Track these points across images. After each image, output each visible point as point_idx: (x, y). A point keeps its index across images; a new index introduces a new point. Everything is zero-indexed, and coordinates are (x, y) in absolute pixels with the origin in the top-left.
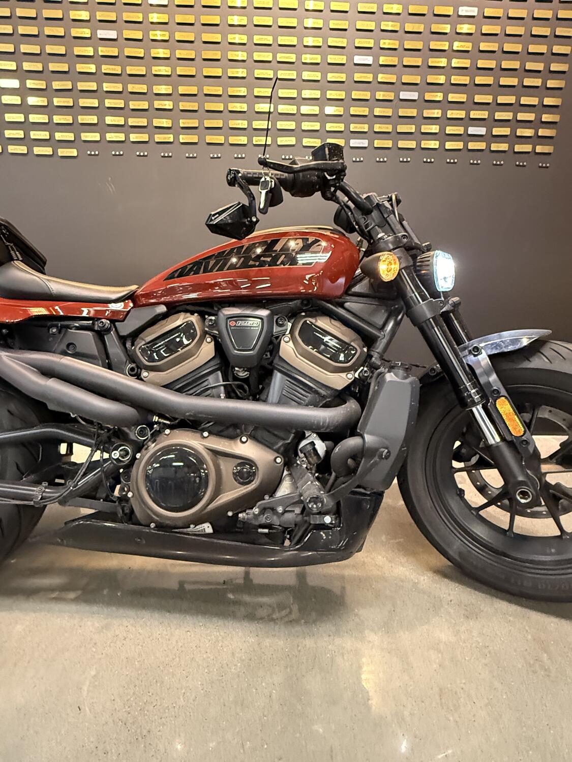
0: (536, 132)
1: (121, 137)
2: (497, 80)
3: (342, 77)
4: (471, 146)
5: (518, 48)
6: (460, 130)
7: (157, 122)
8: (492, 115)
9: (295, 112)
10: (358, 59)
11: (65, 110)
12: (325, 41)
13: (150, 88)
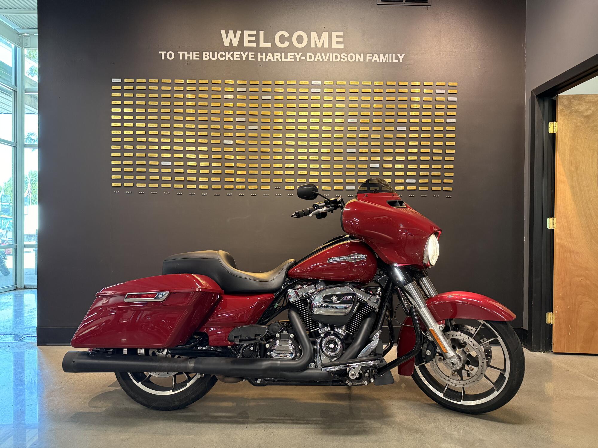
0: (442, 181)
1: (232, 187)
2: (419, 158)
3: (341, 158)
4: (408, 188)
5: (428, 143)
6: (402, 181)
7: (249, 180)
8: (418, 173)
9: (318, 174)
10: (348, 150)
11: (205, 175)
12: (332, 143)
13: (247, 165)
